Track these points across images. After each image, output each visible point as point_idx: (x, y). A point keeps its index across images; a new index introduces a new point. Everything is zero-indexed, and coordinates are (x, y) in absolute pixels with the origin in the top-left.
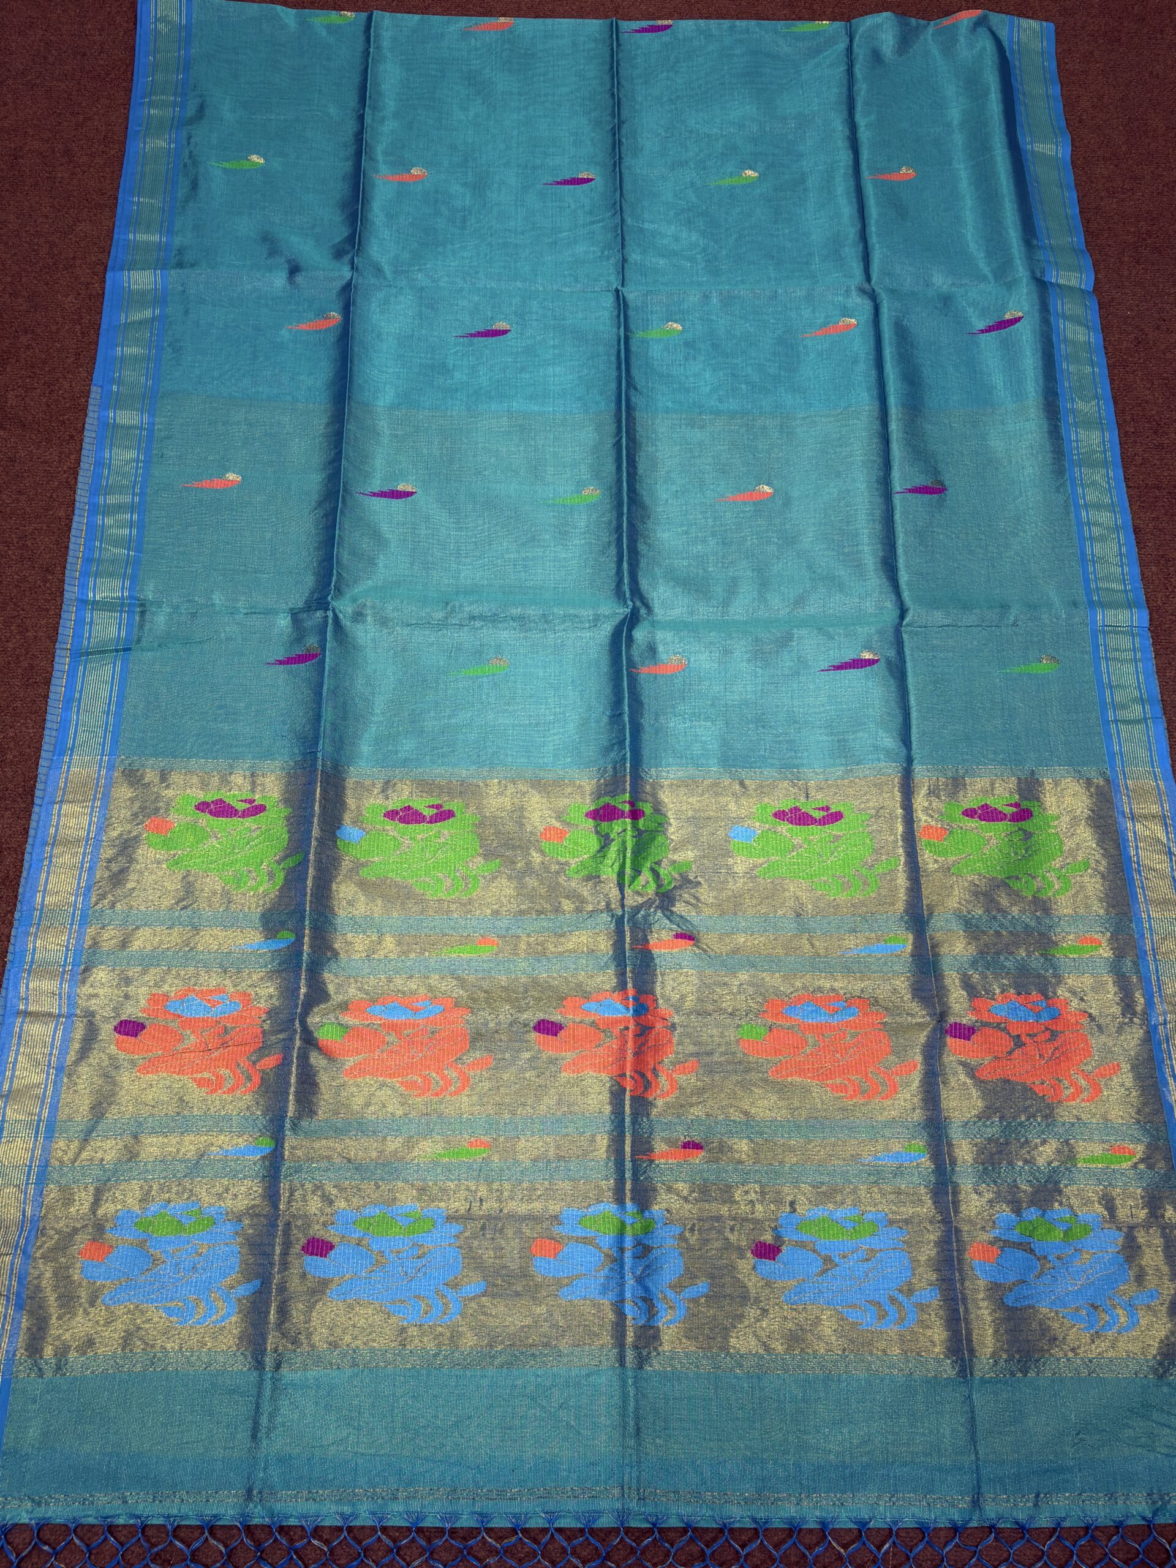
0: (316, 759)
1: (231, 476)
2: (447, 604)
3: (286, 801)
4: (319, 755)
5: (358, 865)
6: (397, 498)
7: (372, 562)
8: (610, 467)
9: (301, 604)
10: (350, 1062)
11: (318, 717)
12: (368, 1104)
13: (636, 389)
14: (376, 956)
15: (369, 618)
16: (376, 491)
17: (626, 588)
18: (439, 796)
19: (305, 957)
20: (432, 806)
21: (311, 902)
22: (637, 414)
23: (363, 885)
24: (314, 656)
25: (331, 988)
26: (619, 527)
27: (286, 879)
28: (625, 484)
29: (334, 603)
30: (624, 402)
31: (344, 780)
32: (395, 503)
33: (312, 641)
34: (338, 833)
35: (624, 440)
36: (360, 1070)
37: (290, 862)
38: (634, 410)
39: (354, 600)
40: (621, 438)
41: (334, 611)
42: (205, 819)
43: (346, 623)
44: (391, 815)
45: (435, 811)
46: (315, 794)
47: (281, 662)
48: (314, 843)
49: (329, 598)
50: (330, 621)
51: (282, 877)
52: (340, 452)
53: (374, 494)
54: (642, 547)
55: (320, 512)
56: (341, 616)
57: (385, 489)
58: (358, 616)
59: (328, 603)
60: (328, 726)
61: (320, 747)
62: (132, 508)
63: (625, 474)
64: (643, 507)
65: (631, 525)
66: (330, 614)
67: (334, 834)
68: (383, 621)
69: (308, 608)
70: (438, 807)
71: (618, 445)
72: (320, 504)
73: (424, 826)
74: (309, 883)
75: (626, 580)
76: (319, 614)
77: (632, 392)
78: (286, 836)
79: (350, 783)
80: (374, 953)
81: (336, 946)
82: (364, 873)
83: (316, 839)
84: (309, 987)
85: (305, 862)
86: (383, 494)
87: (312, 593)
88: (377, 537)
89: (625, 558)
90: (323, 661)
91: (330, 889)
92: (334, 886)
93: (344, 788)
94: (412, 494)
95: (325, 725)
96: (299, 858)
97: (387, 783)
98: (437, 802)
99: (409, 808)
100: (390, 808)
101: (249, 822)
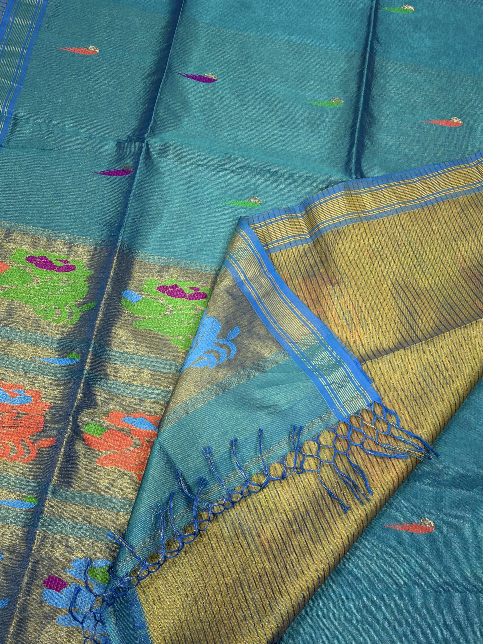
0: (117, 239)
1: (92, 48)
2: (226, 155)
3: (90, 266)
4: (120, 237)
5: (134, 318)
6: (203, 81)
7: (177, 118)
8: (353, 87)
9: (124, 138)
10: (103, 453)
11: (123, 214)
12: (110, 486)
13: (378, 41)
14: (134, 383)
15: (170, 155)
16: (190, 74)
17: (353, 166)
18: (198, 282)
19: (85, 373)
20: (192, 288)
21: (96, 335)
22: (377, 58)
23: (135, 333)
24: (128, 172)
25: (99, 399)
26: (354, 125)
27: (80, 318)
28: (362, 99)
29: (148, 139)
30: (369, 47)
31: (134, 259)
32: (202, 85)
33: (128, 163)
34: (123, 294)
35: (366, 70)
36: (109, 460)
37: (86, 308)
38: (375, 53)
39: (162, 140)
40: (363, 69)
41: (147, 144)
42: (32, 267)
43: (155, 155)
44: (162, 289)
45: (193, 292)
46: (112, 263)
47: (104, 173)
48: (105, 296)
49: (146, 135)
50: (144, 150)
51: (78, 317)
52: (171, 44)
53: (188, 76)
54: (367, 142)
55: (149, 81)
56: (151, 150)
57: (196, 74)
58: (164, 151)
59: (145, 139)
60: (130, 220)
61: (121, 233)
62: (21, 56)
63: (363, 92)
64: (371, 116)
65: (362, 126)
66: (145, 145)
67: (120, 293)
68: (180, 158)
69: (130, 140)
70: (196, 289)
71: (361, 74)
72: (150, 75)
73: (184, 300)
74: (97, 322)
75: (354, 160)
76: (137, 145)
77: (375, 43)
78: (86, 289)
79: (138, 262)
80: (134, 380)
81: (108, 371)
82: (136, 324)
83: (108, 293)
84: (84, 394)
85: (97, 307)
86: (193, 77)
87: (134, 131)
88: (186, 105)
89: (355, 146)
90: (134, 177)
91: (110, 331)
92: (114, 330)
93: (133, 264)
94: (214, 80)
95: (128, 220)
96: (93, 304)
97: (164, 267)
98: (196, 285)
99: (176, 286)
100: (162, 284)
101: (63, 276)
